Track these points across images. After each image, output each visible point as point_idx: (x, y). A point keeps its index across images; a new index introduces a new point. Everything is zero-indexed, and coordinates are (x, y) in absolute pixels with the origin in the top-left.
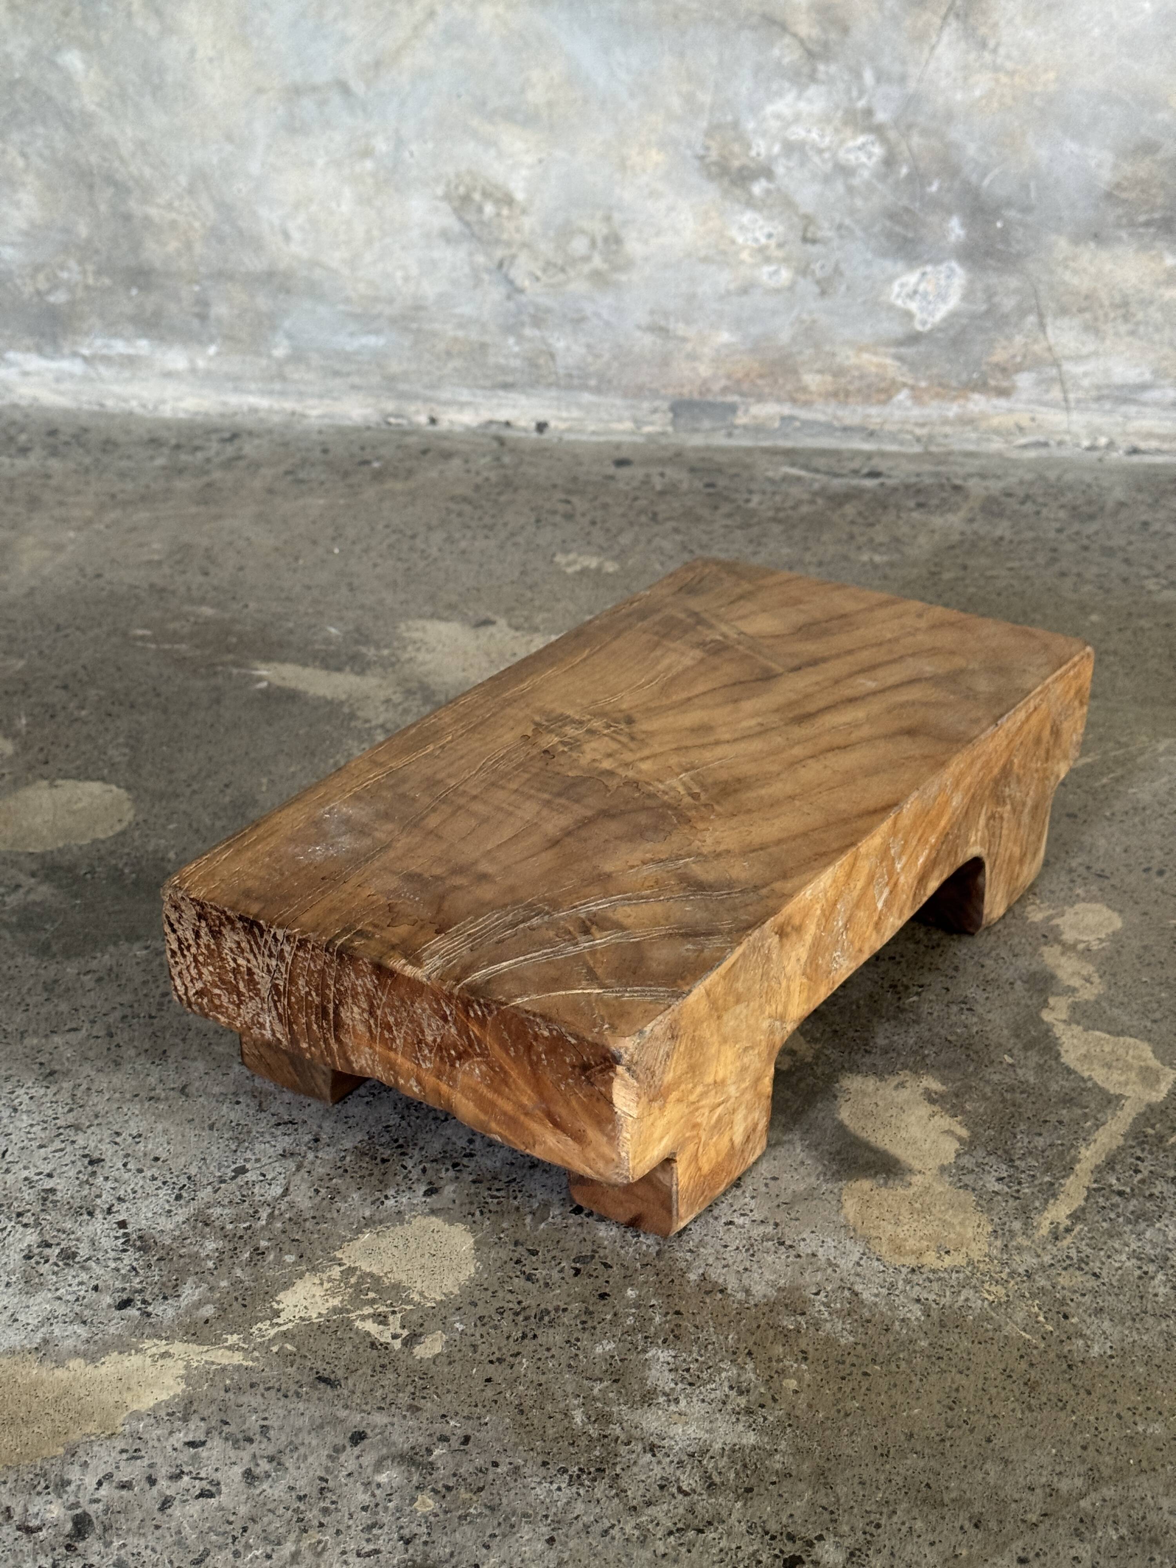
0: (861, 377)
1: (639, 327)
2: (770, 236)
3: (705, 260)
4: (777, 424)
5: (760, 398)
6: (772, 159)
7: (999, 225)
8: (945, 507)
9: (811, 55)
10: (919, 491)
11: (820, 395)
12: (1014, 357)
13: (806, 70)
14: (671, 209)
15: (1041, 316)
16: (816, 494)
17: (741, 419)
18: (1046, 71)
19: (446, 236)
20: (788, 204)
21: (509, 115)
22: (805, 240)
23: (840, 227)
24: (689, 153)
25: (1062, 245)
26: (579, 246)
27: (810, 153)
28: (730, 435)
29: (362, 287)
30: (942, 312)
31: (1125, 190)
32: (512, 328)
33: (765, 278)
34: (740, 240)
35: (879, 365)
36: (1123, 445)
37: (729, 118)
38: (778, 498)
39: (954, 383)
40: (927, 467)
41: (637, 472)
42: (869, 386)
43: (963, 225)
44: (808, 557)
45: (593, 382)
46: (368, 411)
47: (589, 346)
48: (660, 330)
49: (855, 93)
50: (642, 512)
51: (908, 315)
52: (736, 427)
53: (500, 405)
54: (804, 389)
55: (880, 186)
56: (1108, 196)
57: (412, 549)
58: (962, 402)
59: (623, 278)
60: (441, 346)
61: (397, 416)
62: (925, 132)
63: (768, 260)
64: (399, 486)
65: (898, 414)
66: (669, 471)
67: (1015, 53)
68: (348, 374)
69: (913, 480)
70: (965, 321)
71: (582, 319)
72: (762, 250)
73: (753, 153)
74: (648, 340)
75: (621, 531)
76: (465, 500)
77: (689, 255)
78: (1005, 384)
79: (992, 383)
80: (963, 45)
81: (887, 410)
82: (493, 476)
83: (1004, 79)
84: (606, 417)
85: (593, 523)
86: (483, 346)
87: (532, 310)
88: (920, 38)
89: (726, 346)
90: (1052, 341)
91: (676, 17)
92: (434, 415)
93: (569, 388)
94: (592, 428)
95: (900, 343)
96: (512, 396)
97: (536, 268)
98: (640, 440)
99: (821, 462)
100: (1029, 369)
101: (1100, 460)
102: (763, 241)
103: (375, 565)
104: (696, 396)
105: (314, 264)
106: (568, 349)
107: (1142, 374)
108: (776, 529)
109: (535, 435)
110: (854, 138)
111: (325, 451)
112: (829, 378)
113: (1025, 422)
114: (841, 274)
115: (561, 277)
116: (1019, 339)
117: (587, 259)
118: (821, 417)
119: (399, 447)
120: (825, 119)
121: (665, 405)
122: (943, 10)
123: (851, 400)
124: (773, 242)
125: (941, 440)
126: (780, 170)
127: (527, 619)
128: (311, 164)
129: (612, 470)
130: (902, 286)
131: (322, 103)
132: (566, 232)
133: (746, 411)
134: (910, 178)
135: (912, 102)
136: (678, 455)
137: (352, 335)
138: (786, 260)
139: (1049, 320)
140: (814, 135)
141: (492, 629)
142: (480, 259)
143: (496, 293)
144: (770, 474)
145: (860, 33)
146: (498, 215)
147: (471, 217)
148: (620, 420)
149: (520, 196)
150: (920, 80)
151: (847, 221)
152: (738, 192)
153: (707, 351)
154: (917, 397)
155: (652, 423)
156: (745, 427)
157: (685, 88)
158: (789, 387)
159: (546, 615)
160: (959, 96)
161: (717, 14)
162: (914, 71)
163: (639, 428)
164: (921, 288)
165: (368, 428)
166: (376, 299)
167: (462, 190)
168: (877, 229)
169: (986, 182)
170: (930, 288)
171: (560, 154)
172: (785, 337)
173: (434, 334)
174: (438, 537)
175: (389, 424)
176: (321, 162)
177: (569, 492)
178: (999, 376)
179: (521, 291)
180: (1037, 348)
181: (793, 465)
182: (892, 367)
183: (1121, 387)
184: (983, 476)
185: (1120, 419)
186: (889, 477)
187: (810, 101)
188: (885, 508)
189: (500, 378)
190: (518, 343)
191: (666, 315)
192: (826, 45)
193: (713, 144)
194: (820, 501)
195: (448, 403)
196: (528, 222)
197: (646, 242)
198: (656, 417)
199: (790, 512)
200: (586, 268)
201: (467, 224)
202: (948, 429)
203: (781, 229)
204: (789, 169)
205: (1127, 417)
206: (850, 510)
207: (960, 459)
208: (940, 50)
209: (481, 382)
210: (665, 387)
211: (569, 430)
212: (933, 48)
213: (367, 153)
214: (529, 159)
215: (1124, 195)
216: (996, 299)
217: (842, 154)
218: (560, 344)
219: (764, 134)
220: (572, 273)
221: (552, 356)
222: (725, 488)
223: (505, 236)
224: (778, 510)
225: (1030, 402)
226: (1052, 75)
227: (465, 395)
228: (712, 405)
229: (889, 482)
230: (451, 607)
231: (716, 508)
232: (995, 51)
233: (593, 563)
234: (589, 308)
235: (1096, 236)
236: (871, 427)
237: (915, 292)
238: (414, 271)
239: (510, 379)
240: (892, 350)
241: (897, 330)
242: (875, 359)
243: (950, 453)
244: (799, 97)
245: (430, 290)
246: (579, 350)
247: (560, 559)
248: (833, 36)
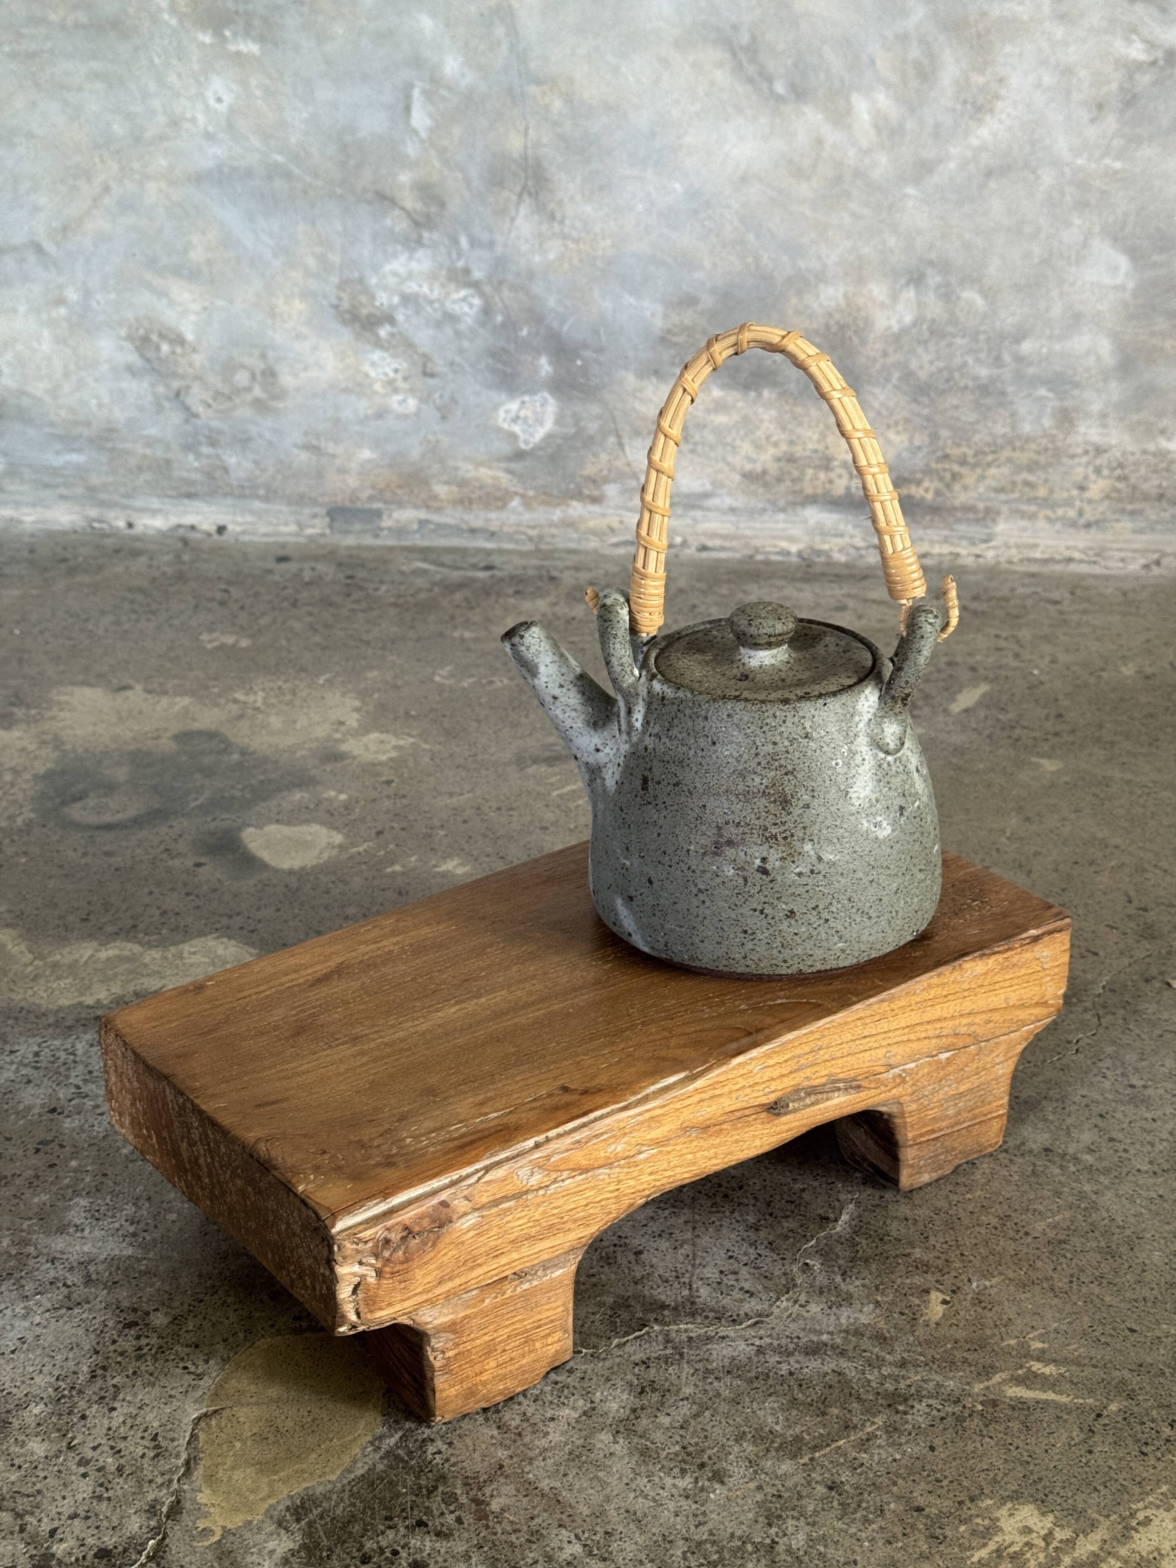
0: (481, 487)
1: (296, 446)
2: (396, 371)
3: (346, 390)
4: (415, 526)
5: (401, 505)
6: (392, 307)
7: (579, 363)
8: (539, 593)
9: (416, 223)
10: (521, 581)
11: (449, 502)
12: (601, 471)
13: (414, 236)
14: (314, 348)
15: (619, 436)
16: (435, 584)
17: (386, 523)
18: (603, 238)
19: (130, 369)
20: (409, 345)
21: (176, 271)
22: (425, 374)
23: (452, 364)
24: (325, 303)
25: (630, 379)
26: (242, 378)
27: (423, 304)
28: (377, 536)
29: (63, 413)
30: (540, 434)
31: (675, 335)
32: (190, 447)
33: (395, 406)
34: (373, 374)
35: (494, 478)
36: (694, 543)
37: (356, 275)
38: (403, 587)
39: (555, 492)
40: (535, 562)
41: (292, 567)
42: (488, 494)
43: (550, 363)
44: (411, 634)
45: (262, 492)
46: (74, 517)
47: (256, 462)
48: (315, 449)
49: (454, 256)
50: (286, 599)
51: (514, 436)
52: (382, 529)
53: (186, 512)
54: (435, 498)
55: (481, 331)
56: (663, 339)
57: (82, 630)
58: (563, 507)
59: (280, 405)
60: (132, 462)
61: (100, 521)
62: (513, 288)
63: (396, 391)
64: (87, 579)
65: (513, 518)
66: (321, 567)
67: (578, 224)
68: (57, 486)
69: (518, 572)
70: (559, 441)
71: (249, 439)
72: (391, 382)
73: (377, 303)
74: (303, 456)
75: (263, 614)
76: (141, 590)
77: (332, 386)
78: (596, 493)
79: (586, 492)
80: (536, 217)
81: (503, 515)
82: (169, 570)
83: (571, 245)
84: (275, 521)
85: (242, 608)
86: (168, 462)
87: (206, 432)
88: (501, 212)
89: (369, 461)
90: (630, 458)
91: (306, 192)
92: (132, 520)
93: (242, 496)
94: (263, 529)
95: (508, 459)
96: (196, 504)
97: (207, 396)
98: (302, 540)
99: (447, 559)
100: (614, 481)
101: (676, 556)
102: (392, 375)
103: (47, 643)
104: (348, 504)
105: (22, 393)
106: (239, 464)
107: (703, 485)
108: (393, 611)
109: (216, 537)
110: (457, 291)
111: (32, 551)
112: (455, 488)
113: (616, 525)
114: (456, 402)
115: (228, 404)
116: (603, 456)
117: (248, 389)
118: (451, 521)
119: (98, 547)
120: (433, 277)
121: (322, 511)
122: (518, 189)
123: (474, 506)
124: (399, 376)
125: (549, 539)
126: (400, 317)
127: (161, 684)
128: (14, 310)
129: (271, 564)
130: (507, 412)
131: (22, 260)
132: (229, 368)
133: (390, 516)
134: (504, 324)
135: (500, 263)
136: (332, 552)
137: (57, 453)
138: (412, 391)
139: (626, 440)
140: (425, 289)
141: (129, 693)
142: (161, 389)
143: (176, 418)
144: (404, 568)
145: (454, 206)
146: (173, 353)
147: (151, 354)
148: (286, 524)
149: (190, 337)
150: (505, 245)
151: (458, 359)
152: (368, 334)
153: (353, 466)
154: (527, 504)
155: (313, 526)
156: (389, 529)
157: (319, 250)
158: (423, 495)
159: (176, 681)
160: (537, 258)
161: (339, 191)
162: (500, 238)
163: (302, 530)
164: (522, 414)
165: (75, 532)
166: (76, 423)
167: (141, 332)
168: (482, 366)
169: (566, 328)
170: (529, 414)
171: (220, 303)
172: (415, 454)
173: (127, 452)
174: (107, 620)
175: (93, 528)
176: (22, 309)
177: (230, 583)
178: (591, 486)
179: (196, 416)
180: (619, 464)
181: (424, 561)
182: (504, 479)
183: (688, 496)
184: (577, 569)
185: (690, 522)
186: (501, 569)
187: (419, 261)
188: (488, 594)
189: (184, 489)
190: (196, 459)
191: (318, 436)
192: (428, 216)
193: (344, 296)
194: (436, 589)
195: (143, 510)
196: (198, 359)
197: (296, 375)
198: (316, 521)
199: (409, 599)
200: (249, 397)
201: (148, 360)
202: (554, 531)
203: (405, 365)
204: (408, 317)
205: (695, 520)
206: (458, 596)
207: (564, 555)
208: (519, 221)
209: (169, 492)
210: (322, 495)
211: (244, 533)
212: (513, 220)
213: (60, 301)
214: (195, 307)
215: (675, 339)
216: (582, 424)
217: (448, 305)
218: (232, 460)
219: (385, 288)
220: (237, 401)
221: (226, 470)
222: (363, 579)
223: (180, 371)
224: (399, 596)
225: (617, 507)
226: (608, 242)
227: (155, 503)
228: (361, 511)
229: (498, 574)
230: (100, 676)
231: (349, 595)
232: (562, 222)
233: (229, 640)
234: (253, 430)
235: (656, 372)
236: (492, 529)
237: (518, 417)
238: (106, 399)
239: (192, 490)
240: (503, 465)
241: (506, 448)
242: (490, 473)
243: (556, 550)
244: (411, 258)
245: (120, 415)
246: (248, 465)
247: (205, 637)
248: (433, 209)
